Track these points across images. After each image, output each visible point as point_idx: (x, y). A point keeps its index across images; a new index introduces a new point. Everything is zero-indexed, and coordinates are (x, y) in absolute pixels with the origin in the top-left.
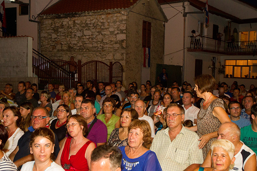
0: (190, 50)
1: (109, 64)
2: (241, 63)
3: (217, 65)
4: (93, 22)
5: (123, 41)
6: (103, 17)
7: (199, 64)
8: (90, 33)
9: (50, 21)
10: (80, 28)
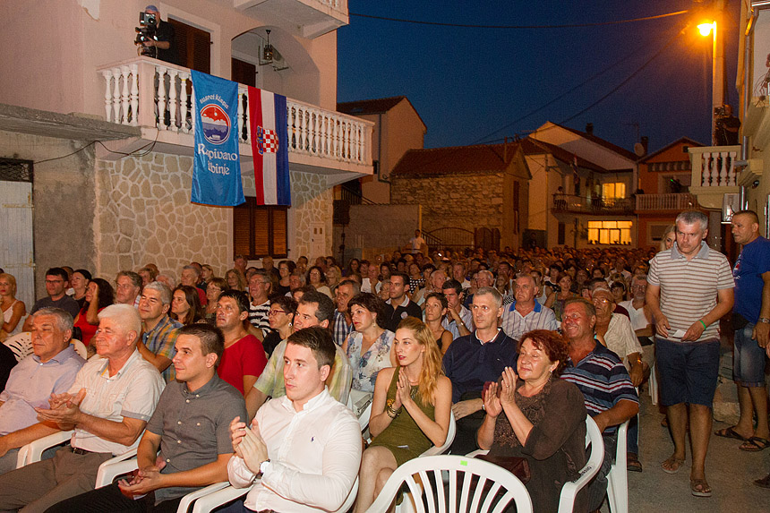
0: (553, 211)
1: (473, 231)
2: (609, 224)
3: (580, 228)
4: (462, 183)
5: (499, 206)
6: (475, 178)
7: (562, 228)
8: (458, 196)
9: (405, 182)
10: (445, 190)
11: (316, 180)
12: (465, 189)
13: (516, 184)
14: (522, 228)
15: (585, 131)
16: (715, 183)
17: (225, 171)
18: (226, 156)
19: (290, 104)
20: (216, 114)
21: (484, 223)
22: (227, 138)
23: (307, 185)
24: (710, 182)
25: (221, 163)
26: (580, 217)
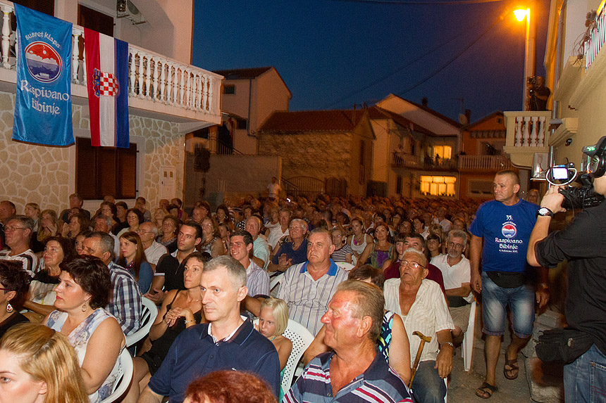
1: (324, 180)
2: (438, 179)
3: (414, 181)
5: (347, 160)
6: (327, 136)
7: (399, 181)
8: (313, 150)
9: (270, 137)
11: (167, 127)
12: (319, 145)
13: (362, 143)
14: (366, 179)
15: (421, 104)
16: (526, 144)
17: (55, 111)
18: (56, 95)
19: (133, 50)
20: (45, 52)
21: (334, 174)
22: (58, 77)
23: (158, 131)
24: (522, 142)
25: (50, 102)
26: (415, 173)
